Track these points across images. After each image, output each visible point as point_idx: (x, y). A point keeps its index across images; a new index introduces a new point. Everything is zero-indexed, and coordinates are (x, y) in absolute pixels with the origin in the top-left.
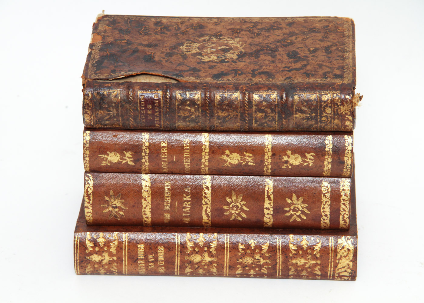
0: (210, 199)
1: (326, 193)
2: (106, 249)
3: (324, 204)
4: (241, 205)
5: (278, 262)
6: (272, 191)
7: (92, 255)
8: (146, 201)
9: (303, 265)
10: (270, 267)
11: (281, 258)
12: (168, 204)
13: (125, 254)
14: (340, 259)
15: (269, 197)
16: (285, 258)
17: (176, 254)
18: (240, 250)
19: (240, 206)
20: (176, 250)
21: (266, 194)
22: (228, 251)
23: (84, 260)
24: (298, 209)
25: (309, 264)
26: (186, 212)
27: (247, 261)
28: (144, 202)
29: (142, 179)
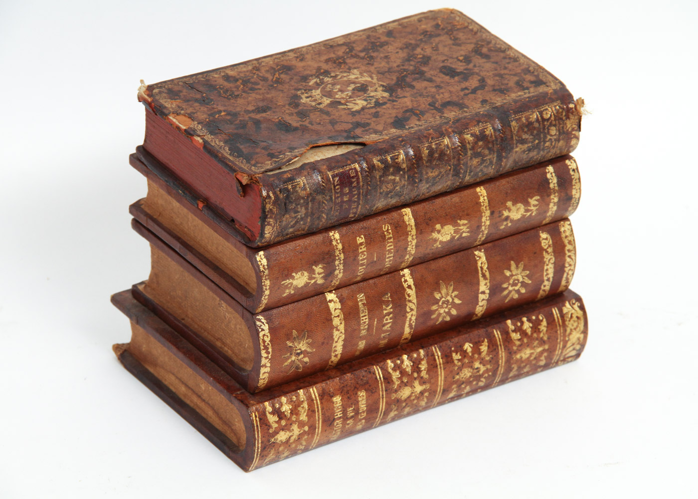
0: (415, 301)
1: (548, 248)
2: (294, 418)
3: (547, 263)
4: (452, 298)
5: (500, 363)
6: (486, 266)
7: (278, 433)
8: (339, 330)
9: (528, 358)
10: (490, 373)
11: (503, 358)
12: (365, 326)
13: (319, 417)
14: (570, 334)
15: (484, 276)
16: (509, 355)
17: (381, 396)
18: (456, 362)
19: (451, 301)
20: (381, 389)
21: (480, 272)
22: (442, 368)
23: (267, 445)
24: (518, 280)
25: (535, 353)
26: (386, 330)
27: (465, 375)
28: (336, 334)
29: (328, 300)
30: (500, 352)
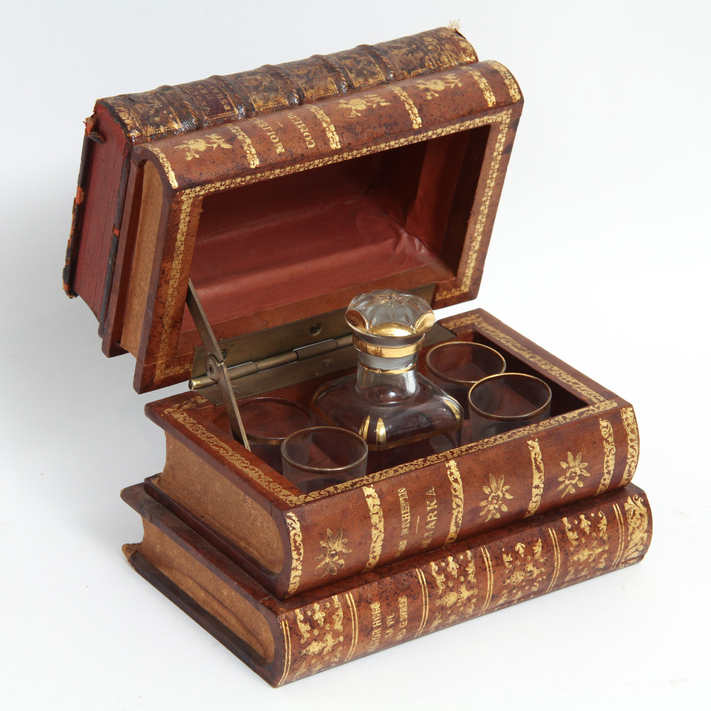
0: (462, 496)
1: (608, 437)
2: (328, 627)
3: (608, 454)
4: (503, 493)
5: (556, 566)
6: (541, 457)
7: (310, 644)
8: (377, 529)
9: (586, 560)
10: (545, 577)
11: (559, 559)
12: (406, 524)
13: (355, 627)
14: (633, 533)
15: (538, 468)
16: (565, 557)
17: (424, 602)
18: (507, 564)
19: (501, 496)
20: (424, 595)
21: (534, 464)
22: (492, 571)
23: (298, 658)
24: (576, 473)
25: (594, 555)
26: (430, 529)
27: (516, 579)
28: (374, 532)
29: (366, 495)
30: (556, 554)
